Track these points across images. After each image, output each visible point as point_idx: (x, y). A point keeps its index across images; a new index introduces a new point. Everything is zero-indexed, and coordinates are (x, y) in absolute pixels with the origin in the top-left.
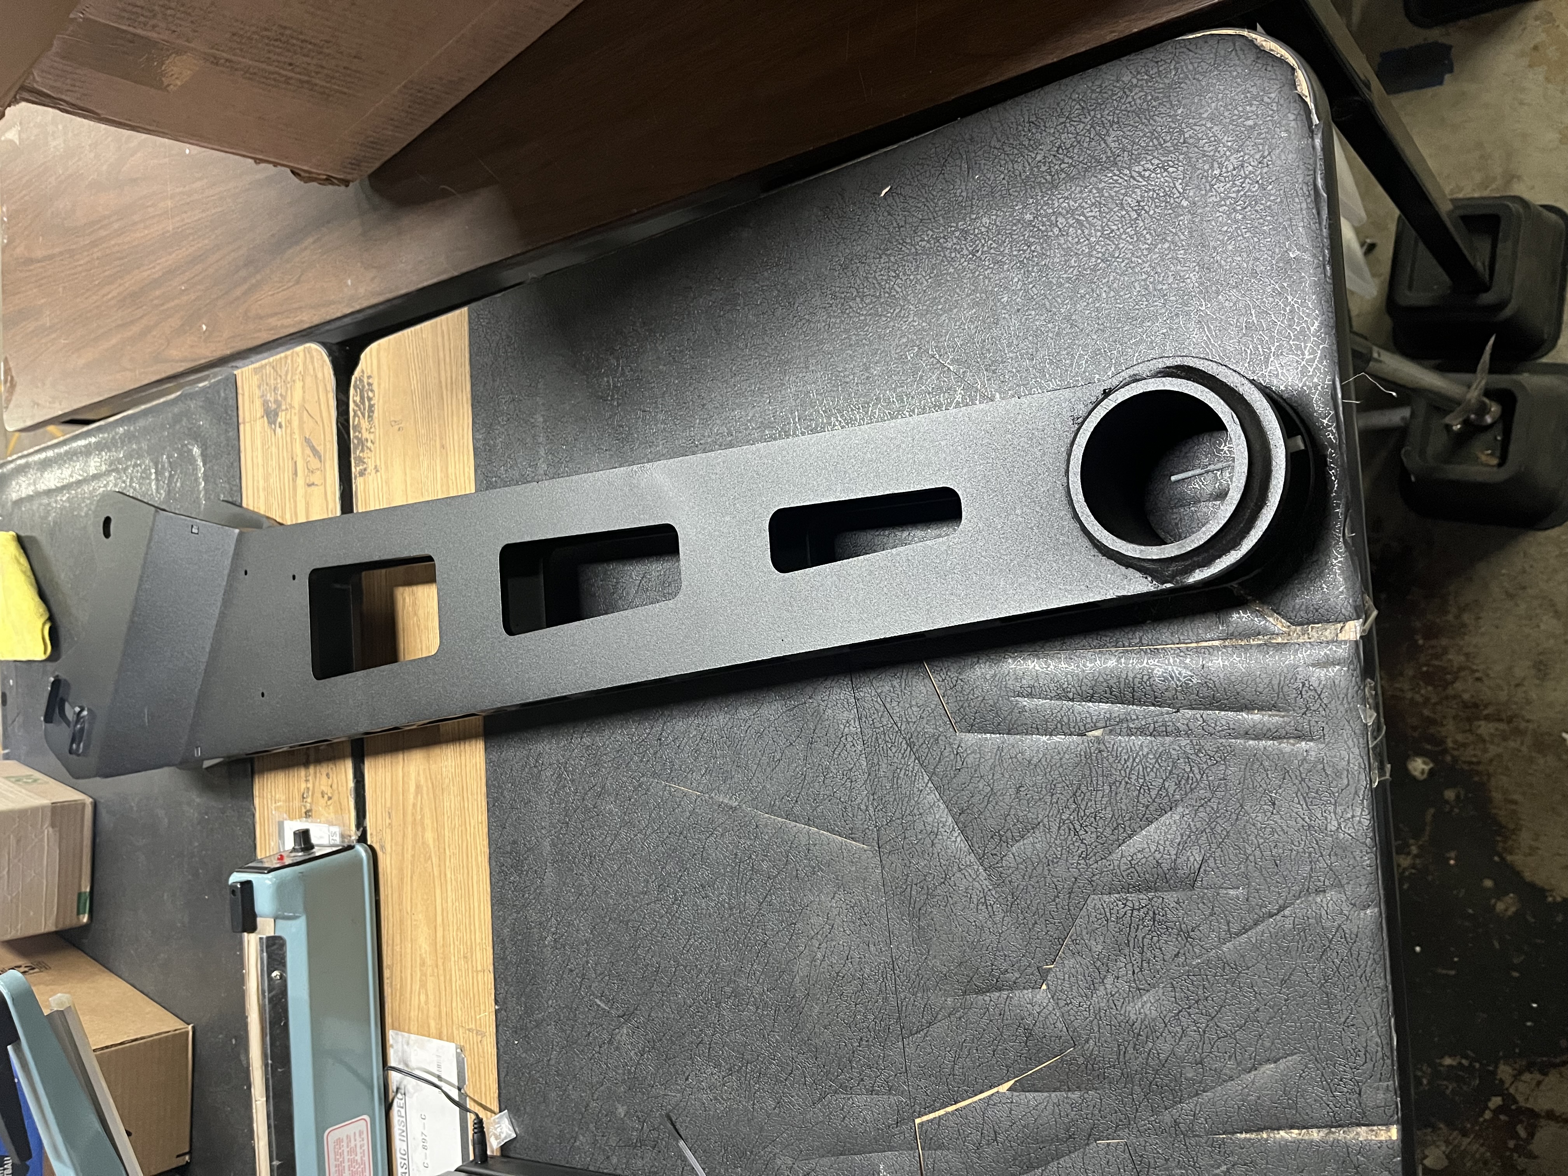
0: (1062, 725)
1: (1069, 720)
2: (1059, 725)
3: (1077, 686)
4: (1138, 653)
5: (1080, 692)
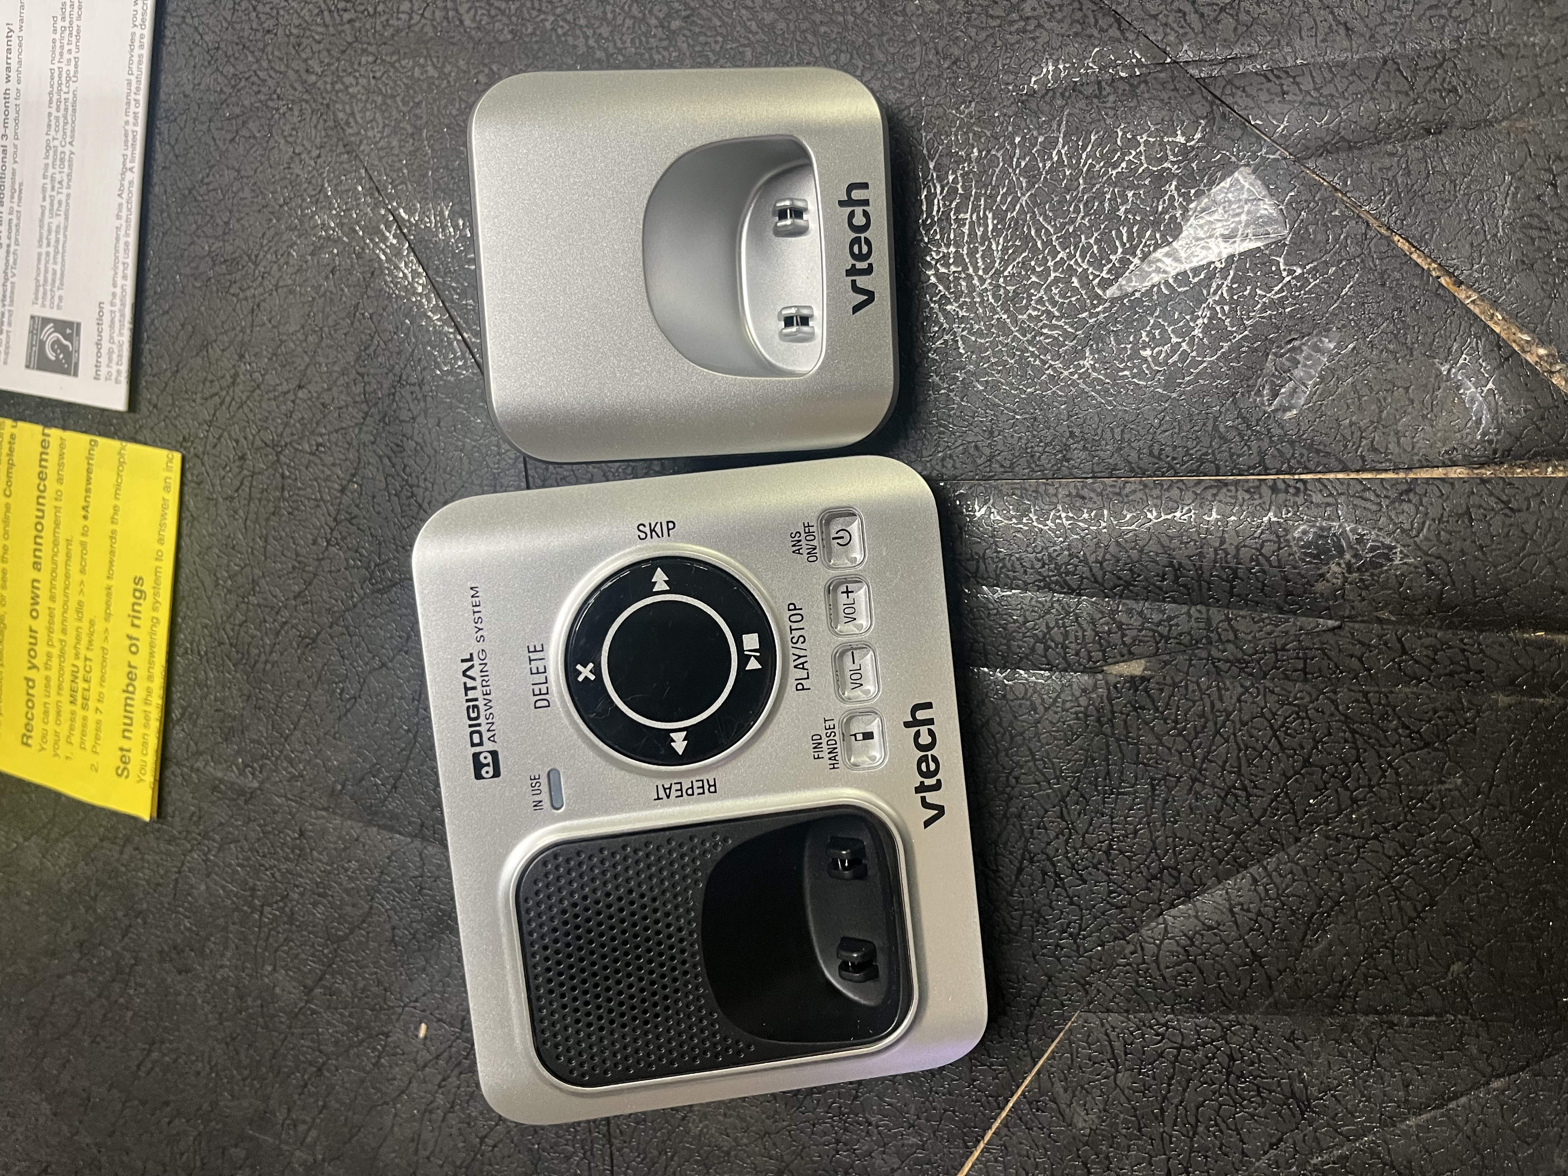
0: (1047, 648)
1: (1066, 635)
2: (1040, 647)
3: (1091, 559)
4: (1253, 491)
5: (1099, 575)
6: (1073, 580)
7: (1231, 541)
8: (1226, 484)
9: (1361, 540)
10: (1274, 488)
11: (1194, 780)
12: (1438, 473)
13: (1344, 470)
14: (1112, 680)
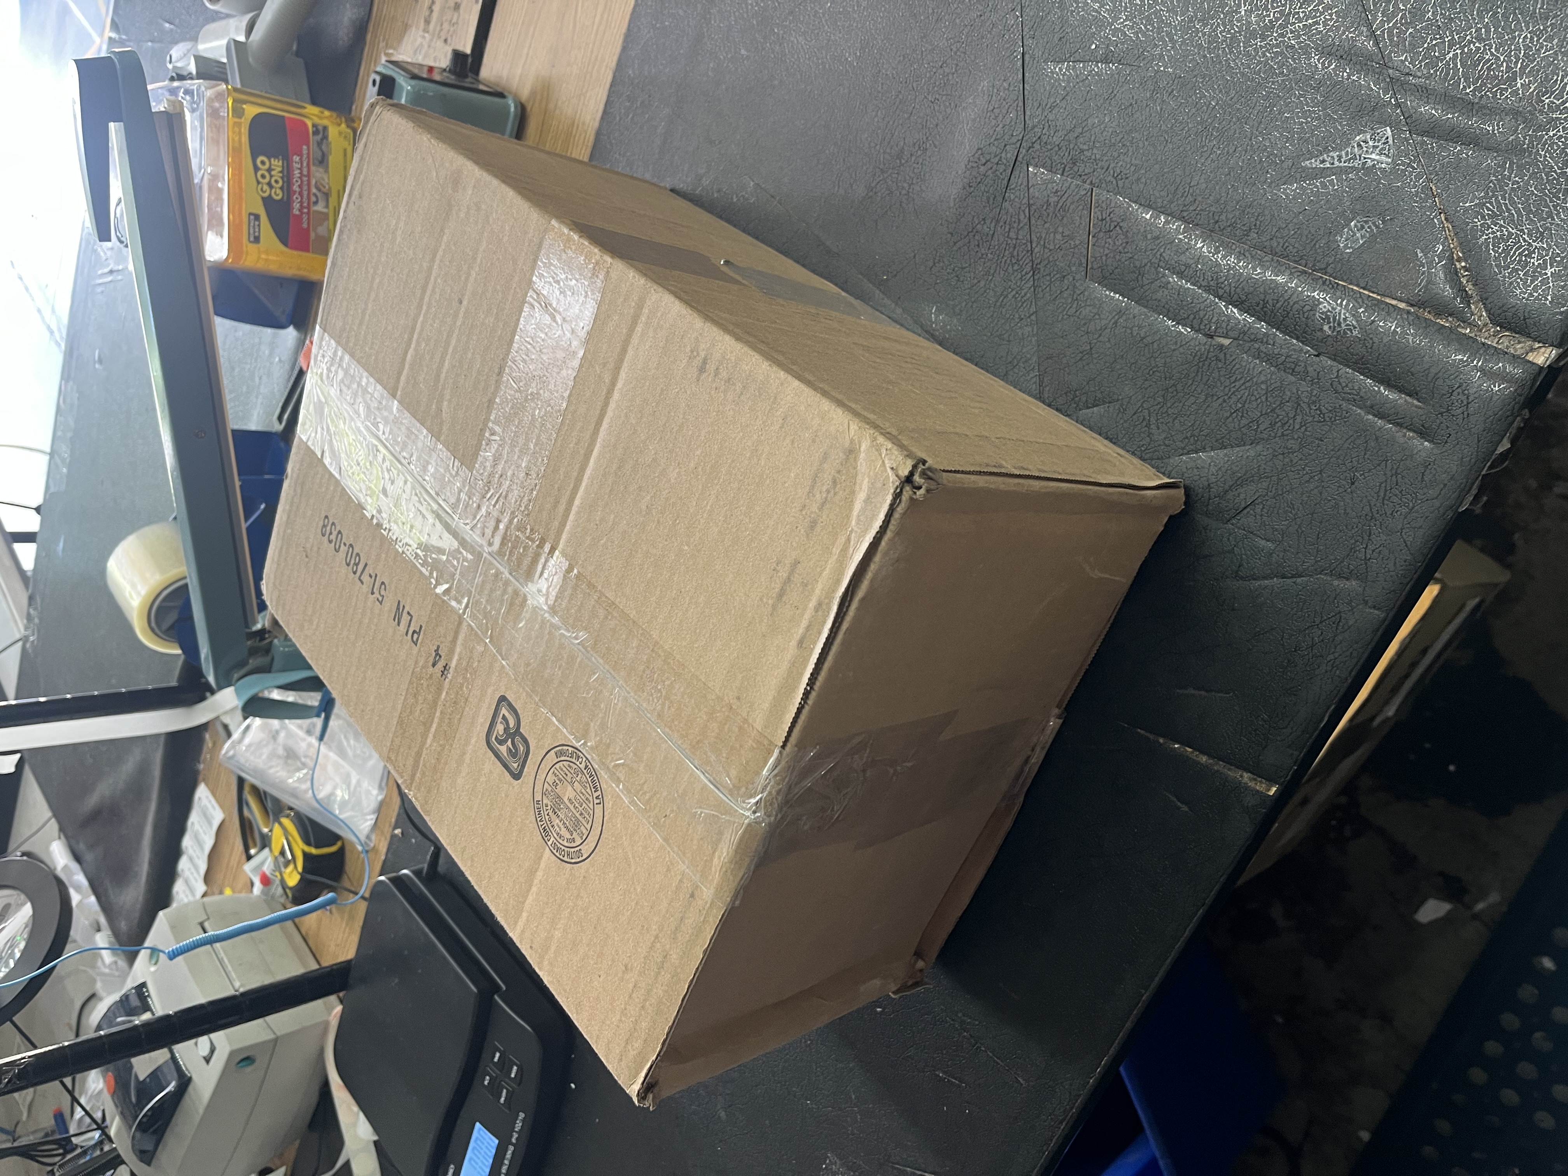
0: (1194, 318)
1: (1205, 315)
2: (1192, 317)
3: (1233, 285)
4: (1315, 280)
5: (1233, 293)
6: (1221, 292)
7: (1294, 298)
8: (1306, 272)
9: (1345, 319)
10: (1324, 283)
11: (1224, 401)
12: (1394, 302)
13: (1357, 286)
14: (1214, 343)
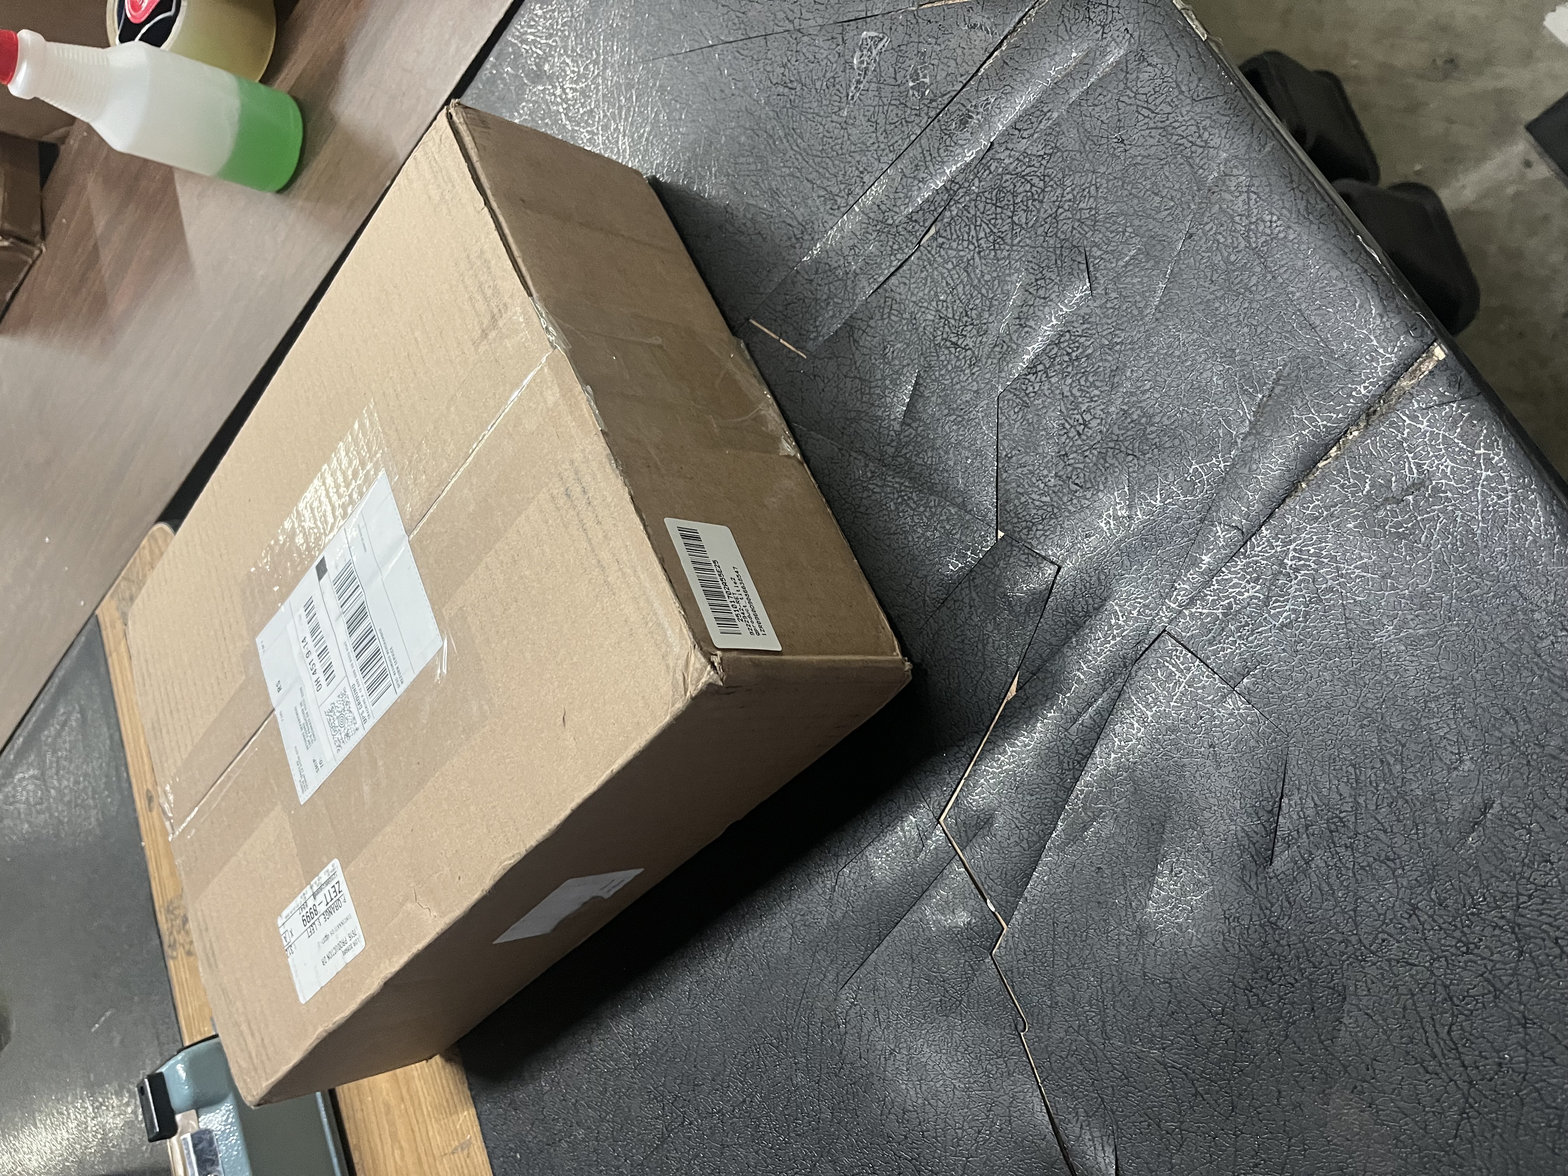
11: (979, 252)
14: (926, 245)
